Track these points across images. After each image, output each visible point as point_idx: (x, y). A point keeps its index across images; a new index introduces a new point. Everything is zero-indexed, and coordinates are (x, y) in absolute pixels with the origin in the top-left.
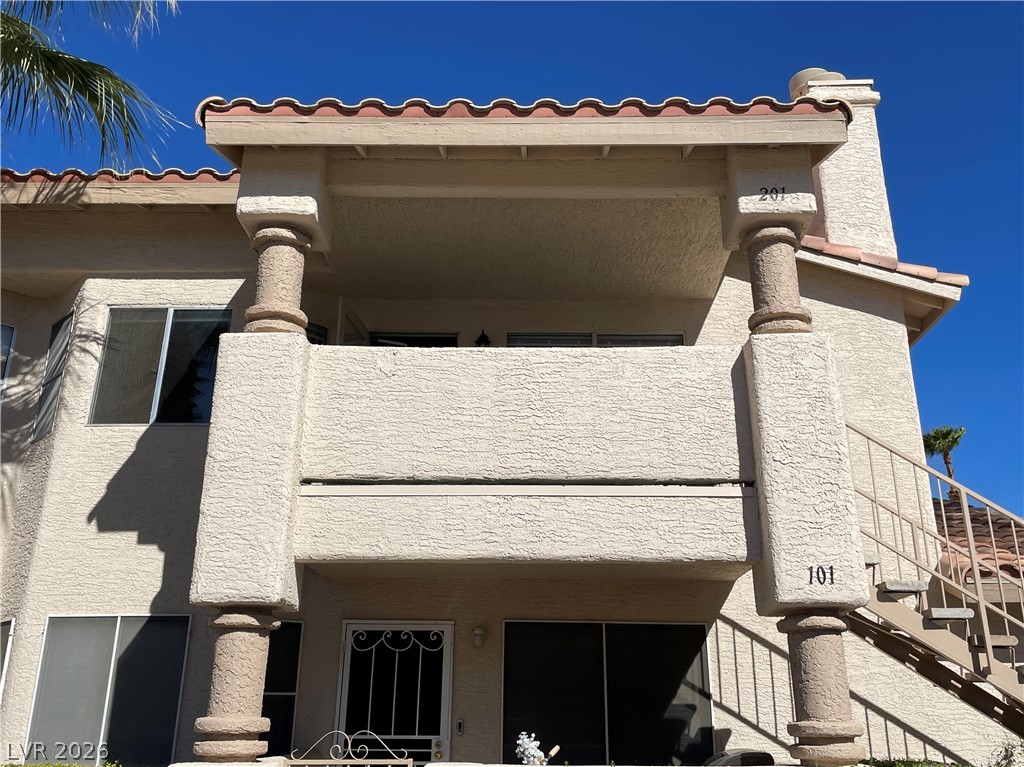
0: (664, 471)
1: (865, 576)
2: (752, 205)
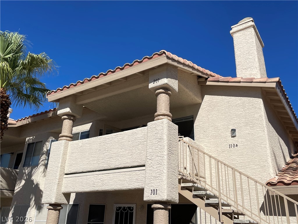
0: (130, 164)
1: (166, 192)
2: (151, 85)
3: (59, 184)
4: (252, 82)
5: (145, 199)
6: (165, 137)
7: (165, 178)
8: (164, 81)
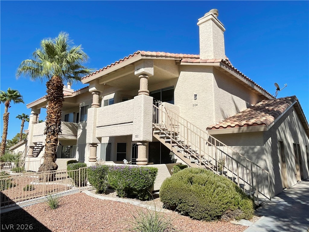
1: (142, 136)
2: (136, 73)
3: (94, 133)
4: (206, 62)
5: (133, 140)
6: (142, 106)
7: (142, 129)
8: (142, 70)
